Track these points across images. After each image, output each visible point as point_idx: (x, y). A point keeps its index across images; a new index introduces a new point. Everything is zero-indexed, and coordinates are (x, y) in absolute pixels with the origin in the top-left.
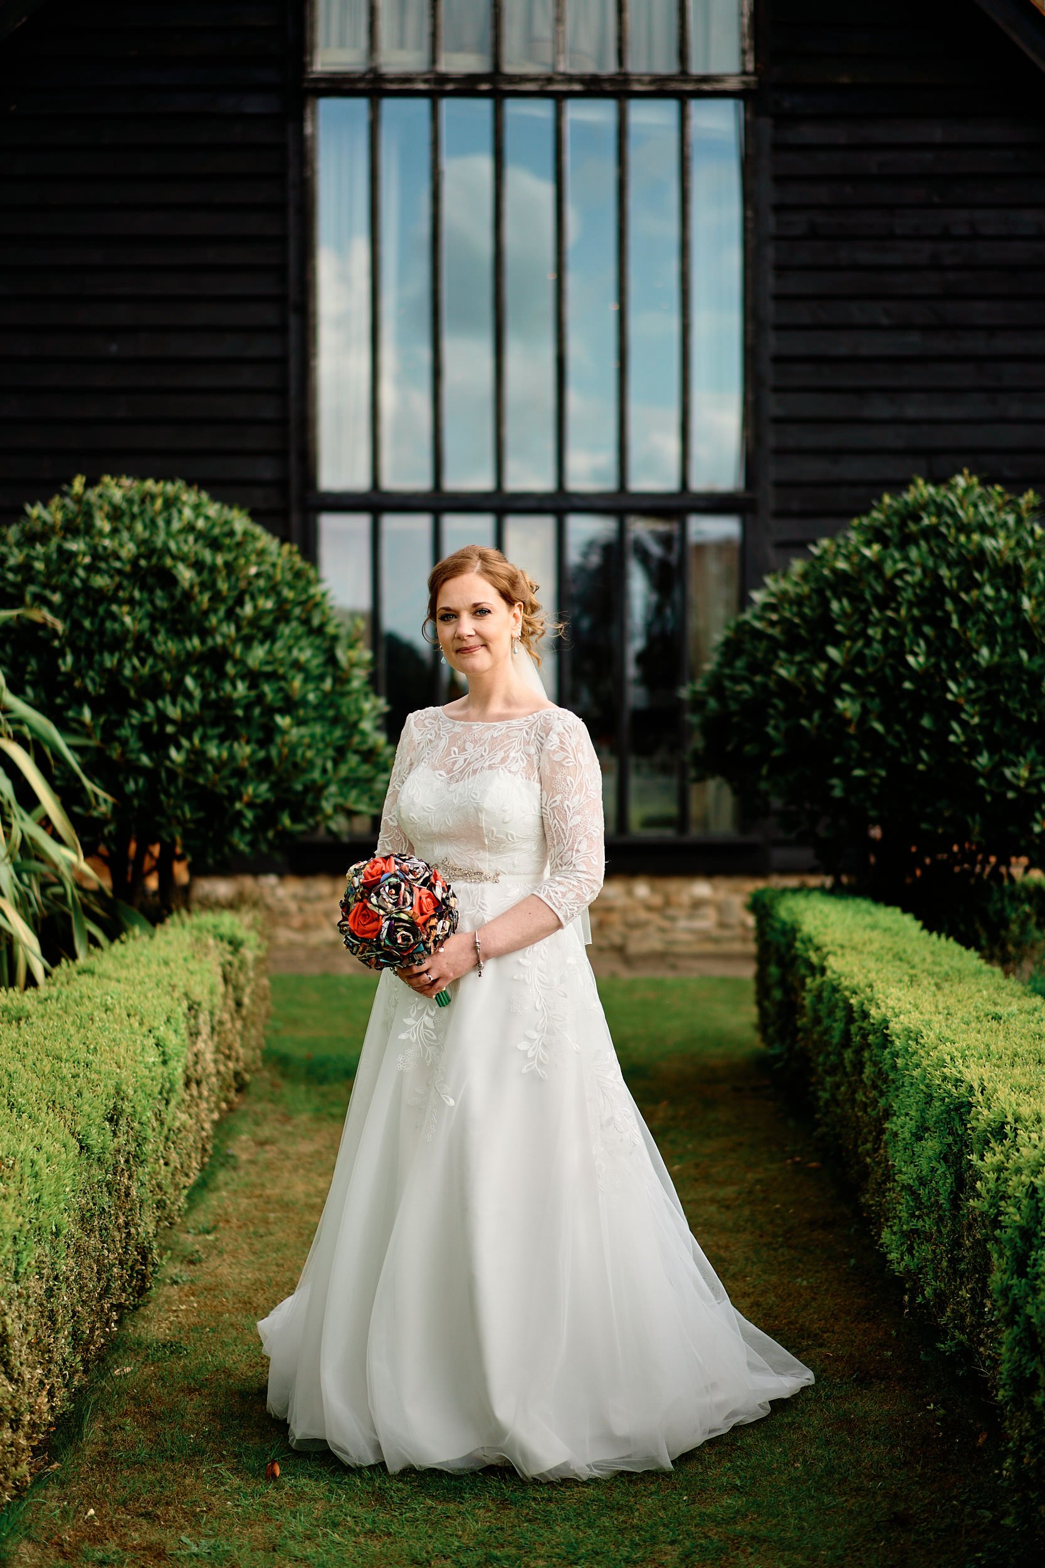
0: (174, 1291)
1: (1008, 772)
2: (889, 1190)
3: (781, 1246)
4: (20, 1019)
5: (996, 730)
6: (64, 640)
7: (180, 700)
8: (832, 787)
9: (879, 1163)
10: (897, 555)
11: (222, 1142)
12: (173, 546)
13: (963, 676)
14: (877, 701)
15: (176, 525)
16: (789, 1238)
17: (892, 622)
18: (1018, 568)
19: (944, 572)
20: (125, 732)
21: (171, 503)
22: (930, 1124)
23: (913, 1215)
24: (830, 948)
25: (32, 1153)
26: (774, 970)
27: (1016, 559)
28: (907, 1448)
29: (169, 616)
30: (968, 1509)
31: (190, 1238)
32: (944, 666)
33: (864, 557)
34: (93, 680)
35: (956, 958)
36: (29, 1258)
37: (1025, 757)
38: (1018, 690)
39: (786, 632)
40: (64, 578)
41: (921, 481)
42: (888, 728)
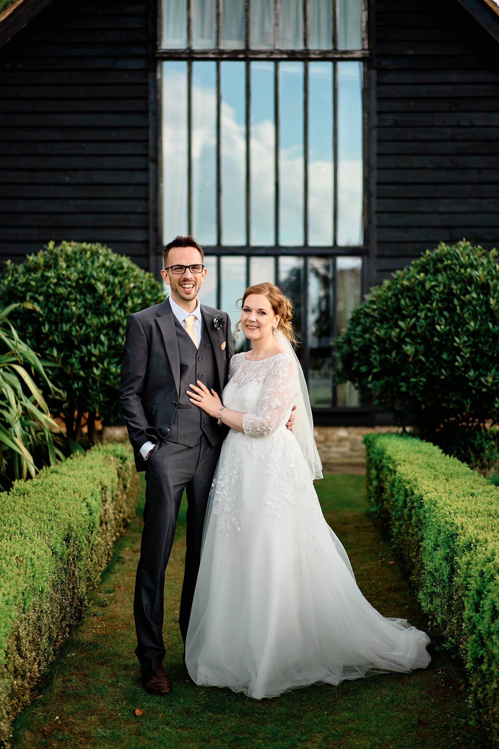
0: (95, 619)
1: (482, 379)
2: (423, 574)
3: (375, 600)
4: (25, 494)
5: (477, 360)
6: (44, 318)
7: (98, 345)
8: (401, 386)
9: (418, 561)
10: (432, 278)
11: (117, 551)
12: (95, 274)
13: (462, 335)
14: (422, 346)
15: (96, 264)
16: (379, 596)
17: (429, 310)
18: (488, 284)
19: (454, 286)
20: (73, 360)
21: (95, 254)
22: (440, 543)
23: (432, 585)
24: (399, 462)
25: (31, 555)
26: (374, 472)
27: (487, 280)
28: (428, 691)
29: (93, 306)
30: (454, 718)
31: (102, 595)
32: (453, 330)
33: (417, 279)
34: (58, 336)
35: (457, 467)
36: (29, 603)
37: (491, 372)
38: (488, 342)
39: (380, 314)
40: (45, 289)
41: (443, 244)
42: (427, 359)
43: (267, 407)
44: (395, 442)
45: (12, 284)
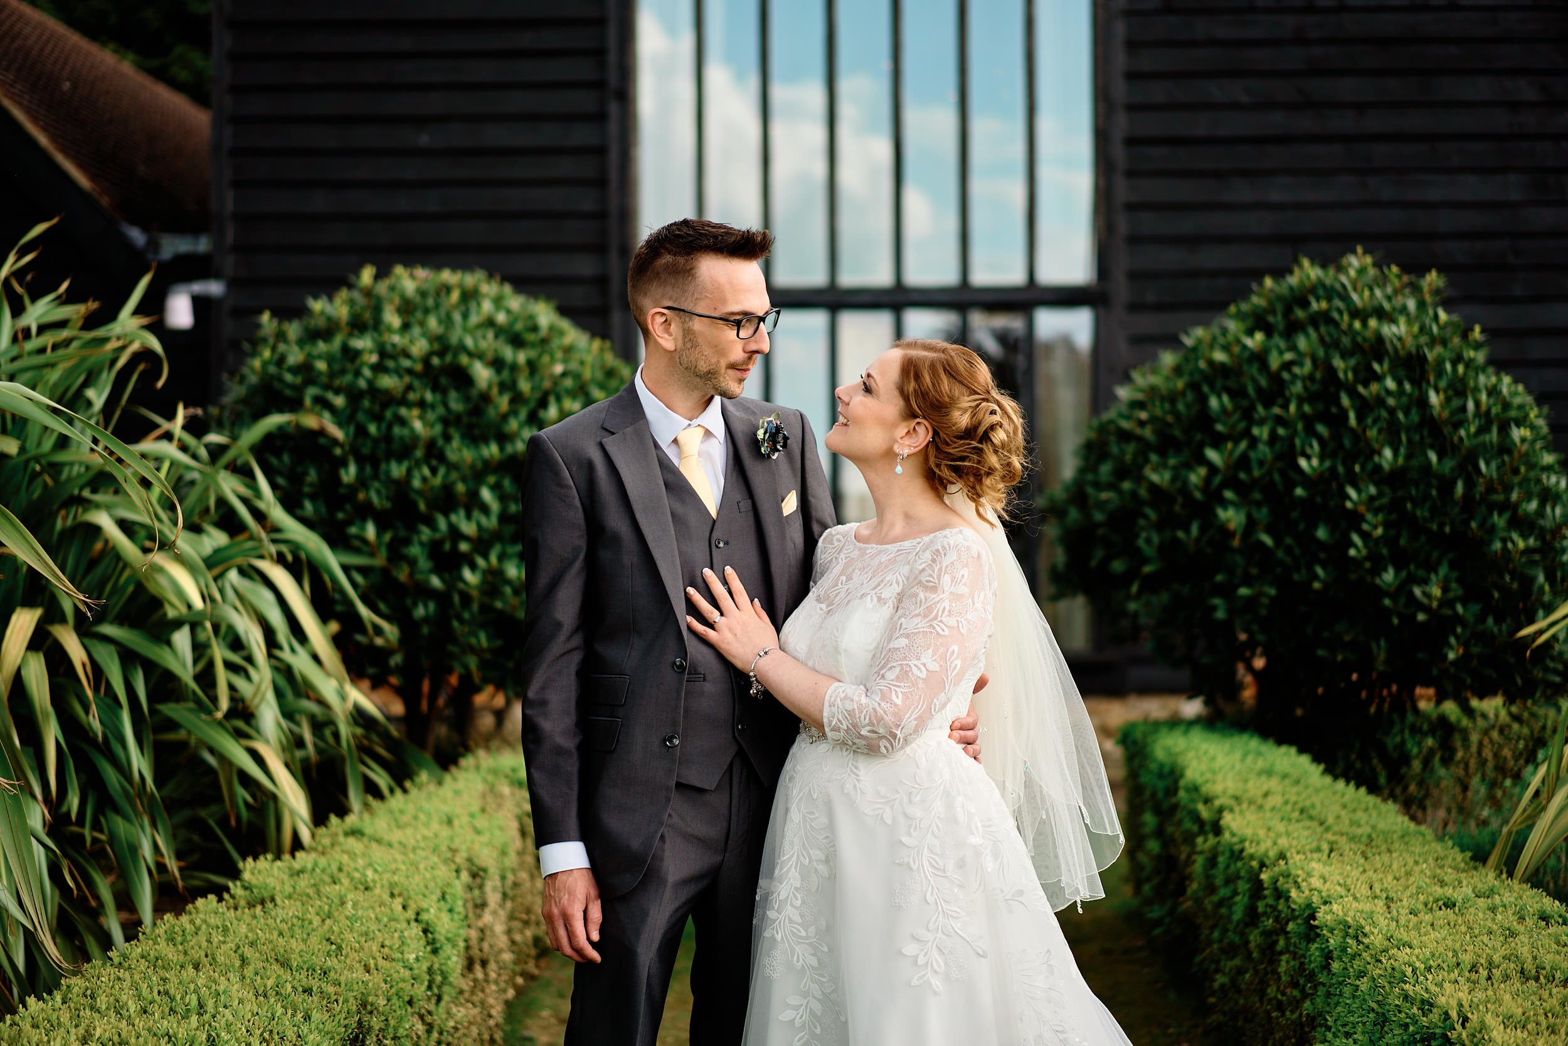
1: (1417, 591)
5: (1403, 542)
6: (345, 449)
7: (476, 514)
8: (1214, 608)
10: (1282, 344)
11: (516, 1025)
12: (469, 342)
13: (1362, 481)
14: (1265, 511)
15: (474, 320)
17: (1280, 421)
18: (1422, 359)
19: (1338, 363)
20: (415, 550)
21: (469, 296)
24: (1224, 802)
26: (1149, 819)
27: (1419, 347)
29: (465, 420)
32: (1341, 469)
33: (1245, 347)
34: (378, 492)
37: (1436, 573)
38: (1427, 497)
39: (1157, 432)
40: (348, 379)
41: (1306, 263)
42: (1278, 541)
43: (898, 669)
44: (1204, 746)
45: (272, 369)
